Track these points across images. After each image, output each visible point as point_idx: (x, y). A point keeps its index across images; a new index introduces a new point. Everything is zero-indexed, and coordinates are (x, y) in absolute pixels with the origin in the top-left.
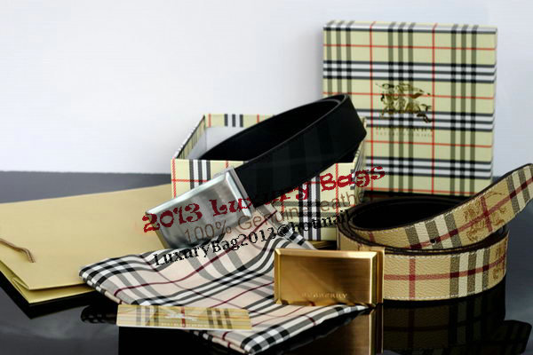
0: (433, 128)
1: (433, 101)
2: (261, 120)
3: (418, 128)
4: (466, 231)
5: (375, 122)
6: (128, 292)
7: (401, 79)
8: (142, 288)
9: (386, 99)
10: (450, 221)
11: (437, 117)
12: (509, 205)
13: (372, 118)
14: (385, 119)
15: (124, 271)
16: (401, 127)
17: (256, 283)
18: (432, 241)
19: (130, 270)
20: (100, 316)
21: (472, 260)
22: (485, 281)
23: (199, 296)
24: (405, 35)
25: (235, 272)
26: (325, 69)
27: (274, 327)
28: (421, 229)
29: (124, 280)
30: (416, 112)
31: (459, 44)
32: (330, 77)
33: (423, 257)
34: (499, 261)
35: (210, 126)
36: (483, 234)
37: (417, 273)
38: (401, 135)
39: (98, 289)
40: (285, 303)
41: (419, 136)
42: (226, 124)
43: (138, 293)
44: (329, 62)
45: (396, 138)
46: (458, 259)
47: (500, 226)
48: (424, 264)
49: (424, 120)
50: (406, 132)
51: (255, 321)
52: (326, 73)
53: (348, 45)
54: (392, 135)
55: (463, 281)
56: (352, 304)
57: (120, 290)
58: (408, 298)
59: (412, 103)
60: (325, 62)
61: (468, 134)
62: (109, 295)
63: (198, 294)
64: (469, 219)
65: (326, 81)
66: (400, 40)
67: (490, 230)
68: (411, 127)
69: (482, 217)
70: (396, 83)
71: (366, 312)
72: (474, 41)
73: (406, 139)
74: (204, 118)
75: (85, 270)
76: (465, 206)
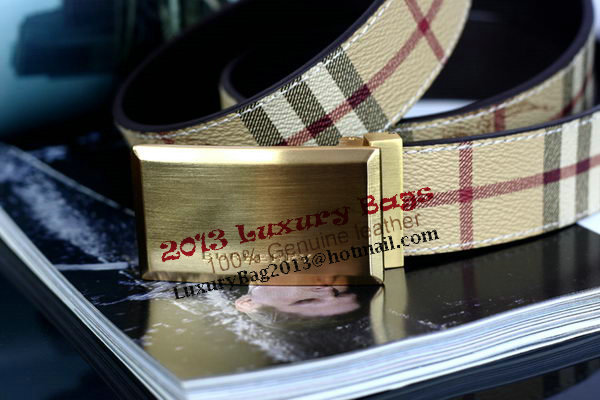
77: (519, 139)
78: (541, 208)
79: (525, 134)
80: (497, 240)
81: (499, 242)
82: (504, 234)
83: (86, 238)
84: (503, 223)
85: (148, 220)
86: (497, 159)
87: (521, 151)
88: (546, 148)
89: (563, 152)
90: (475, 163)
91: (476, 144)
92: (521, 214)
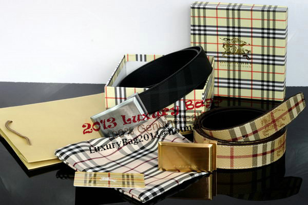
0: (252, 63)
1: (252, 48)
2: (156, 58)
3: (243, 62)
4: (263, 130)
5: (220, 59)
6: (80, 164)
7: (234, 36)
8: (88, 161)
9: (225, 47)
10: (253, 126)
11: (254, 57)
12: (288, 115)
13: (218, 57)
14: (225, 57)
15: (78, 152)
16: (234, 62)
17: (149, 157)
18: (244, 136)
19: (82, 151)
20: (66, 176)
21: (265, 148)
22: (272, 158)
23: (119, 166)
24: (236, 12)
25: (139, 150)
26: (191, 30)
27: (157, 186)
28: (237, 130)
29: (78, 157)
30: (242, 54)
31: (266, 17)
32: (194, 34)
33: (238, 147)
34: (280, 147)
35: (128, 61)
36: (272, 132)
37: (235, 154)
38: (234, 66)
39: (65, 162)
40: (164, 170)
41: (244, 67)
42: (137, 60)
43: (86, 165)
44: (194, 26)
45: (231, 68)
46: (257, 147)
47: (282, 127)
48: (238, 150)
49: (247, 58)
50: (237, 64)
51: (147, 181)
52: (192, 32)
53: (205, 17)
54: (229, 66)
55: (260, 159)
56: (199, 171)
57: (76, 163)
58: (229, 168)
59: (240, 49)
60: (191, 26)
61: (271, 66)
62: (71, 165)
63: (118, 164)
64: (264, 125)
65: (192, 36)
66: (233, 14)
67: (276, 130)
68: (240, 62)
69: (271, 123)
70: (231, 38)
71: (207, 176)
72: (274, 16)
73: (237, 68)
74: (125, 56)
75: (58, 151)
76: (261, 118)
88: (253, 149)
89: (258, 150)
91: (235, 147)
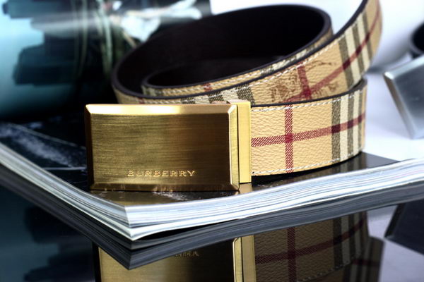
58: (283, 171)
77: (318, 104)
78: (331, 149)
79: (322, 101)
80: (307, 168)
81: (309, 169)
82: (311, 164)
83: (60, 158)
84: (311, 156)
85: (94, 151)
86: (307, 116)
87: (320, 111)
88: (333, 111)
89: (341, 114)
90: (294, 118)
91: (294, 106)
92: (320, 151)
